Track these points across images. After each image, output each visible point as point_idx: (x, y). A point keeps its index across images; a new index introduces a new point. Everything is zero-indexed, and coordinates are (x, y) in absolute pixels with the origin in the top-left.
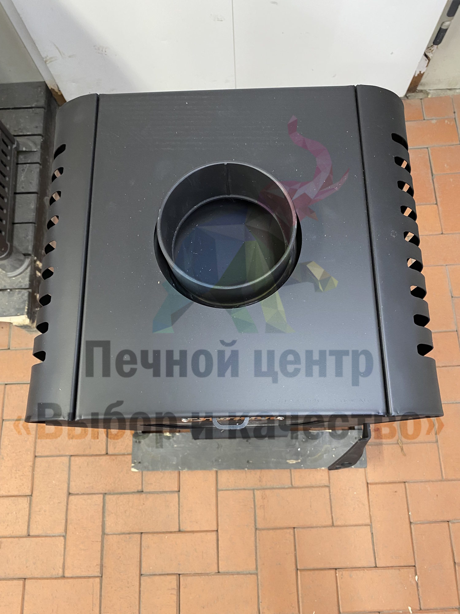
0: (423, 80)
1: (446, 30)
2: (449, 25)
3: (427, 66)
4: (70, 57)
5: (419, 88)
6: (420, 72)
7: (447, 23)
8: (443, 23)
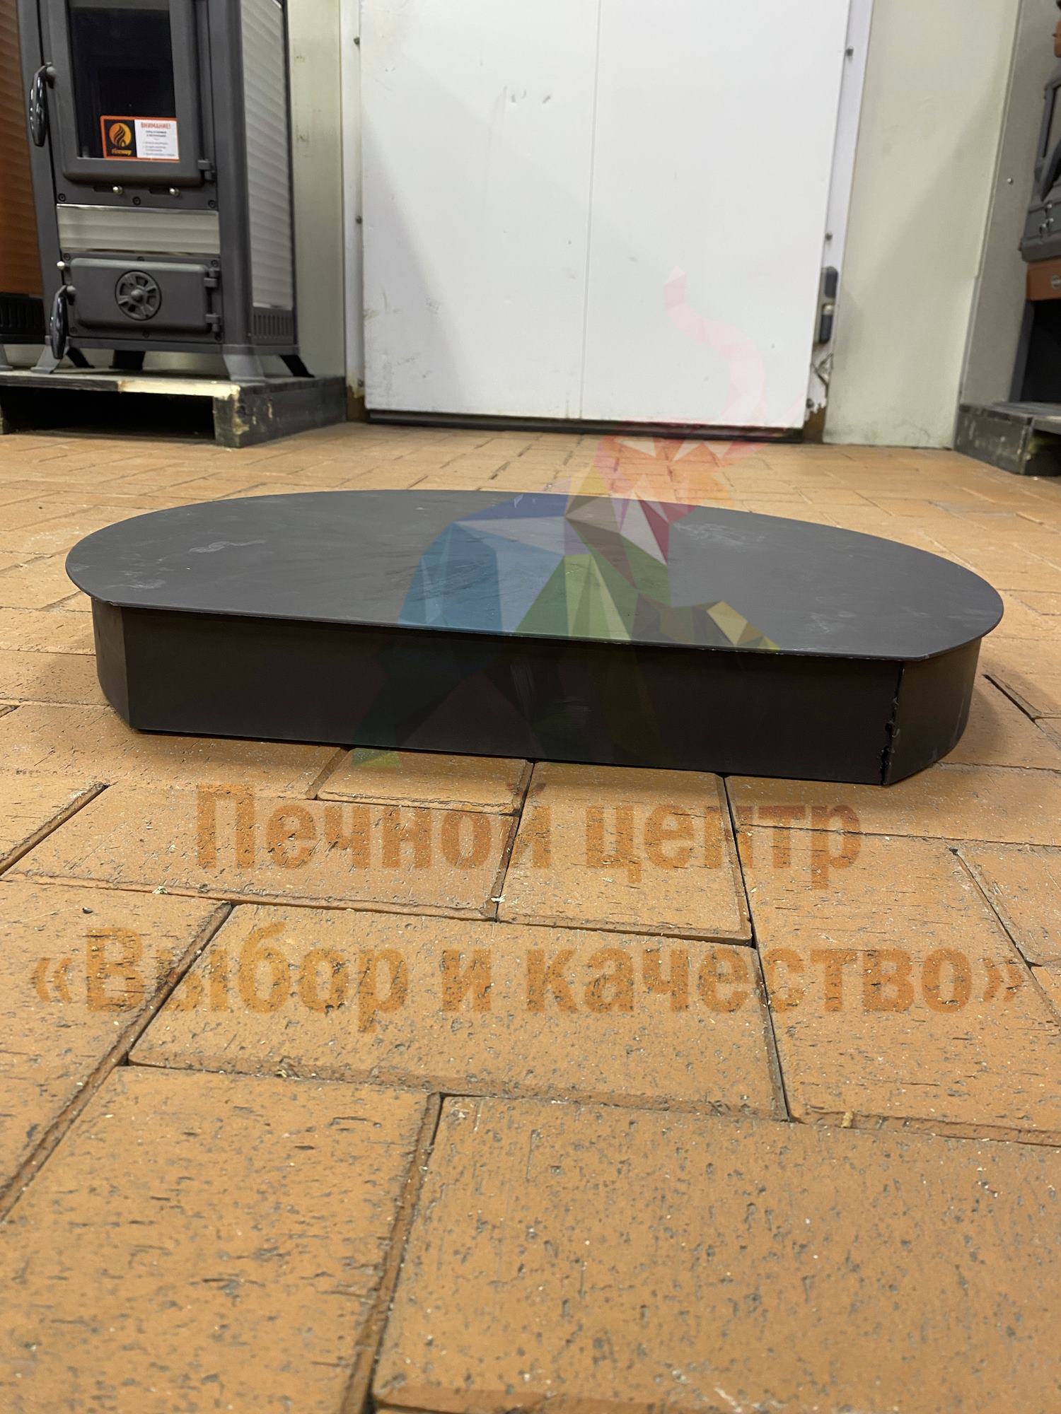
0: (829, 424)
1: (830, 318)
2: (832, 311)
3: (827, 395)
4: (395, 312)
5: (826, 439)
6: (820, 405)
7: (829, 307)
8: (824, 306)
